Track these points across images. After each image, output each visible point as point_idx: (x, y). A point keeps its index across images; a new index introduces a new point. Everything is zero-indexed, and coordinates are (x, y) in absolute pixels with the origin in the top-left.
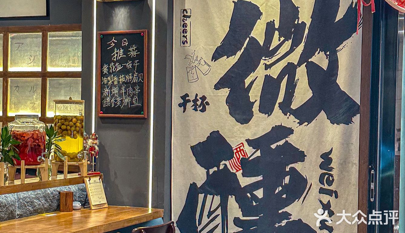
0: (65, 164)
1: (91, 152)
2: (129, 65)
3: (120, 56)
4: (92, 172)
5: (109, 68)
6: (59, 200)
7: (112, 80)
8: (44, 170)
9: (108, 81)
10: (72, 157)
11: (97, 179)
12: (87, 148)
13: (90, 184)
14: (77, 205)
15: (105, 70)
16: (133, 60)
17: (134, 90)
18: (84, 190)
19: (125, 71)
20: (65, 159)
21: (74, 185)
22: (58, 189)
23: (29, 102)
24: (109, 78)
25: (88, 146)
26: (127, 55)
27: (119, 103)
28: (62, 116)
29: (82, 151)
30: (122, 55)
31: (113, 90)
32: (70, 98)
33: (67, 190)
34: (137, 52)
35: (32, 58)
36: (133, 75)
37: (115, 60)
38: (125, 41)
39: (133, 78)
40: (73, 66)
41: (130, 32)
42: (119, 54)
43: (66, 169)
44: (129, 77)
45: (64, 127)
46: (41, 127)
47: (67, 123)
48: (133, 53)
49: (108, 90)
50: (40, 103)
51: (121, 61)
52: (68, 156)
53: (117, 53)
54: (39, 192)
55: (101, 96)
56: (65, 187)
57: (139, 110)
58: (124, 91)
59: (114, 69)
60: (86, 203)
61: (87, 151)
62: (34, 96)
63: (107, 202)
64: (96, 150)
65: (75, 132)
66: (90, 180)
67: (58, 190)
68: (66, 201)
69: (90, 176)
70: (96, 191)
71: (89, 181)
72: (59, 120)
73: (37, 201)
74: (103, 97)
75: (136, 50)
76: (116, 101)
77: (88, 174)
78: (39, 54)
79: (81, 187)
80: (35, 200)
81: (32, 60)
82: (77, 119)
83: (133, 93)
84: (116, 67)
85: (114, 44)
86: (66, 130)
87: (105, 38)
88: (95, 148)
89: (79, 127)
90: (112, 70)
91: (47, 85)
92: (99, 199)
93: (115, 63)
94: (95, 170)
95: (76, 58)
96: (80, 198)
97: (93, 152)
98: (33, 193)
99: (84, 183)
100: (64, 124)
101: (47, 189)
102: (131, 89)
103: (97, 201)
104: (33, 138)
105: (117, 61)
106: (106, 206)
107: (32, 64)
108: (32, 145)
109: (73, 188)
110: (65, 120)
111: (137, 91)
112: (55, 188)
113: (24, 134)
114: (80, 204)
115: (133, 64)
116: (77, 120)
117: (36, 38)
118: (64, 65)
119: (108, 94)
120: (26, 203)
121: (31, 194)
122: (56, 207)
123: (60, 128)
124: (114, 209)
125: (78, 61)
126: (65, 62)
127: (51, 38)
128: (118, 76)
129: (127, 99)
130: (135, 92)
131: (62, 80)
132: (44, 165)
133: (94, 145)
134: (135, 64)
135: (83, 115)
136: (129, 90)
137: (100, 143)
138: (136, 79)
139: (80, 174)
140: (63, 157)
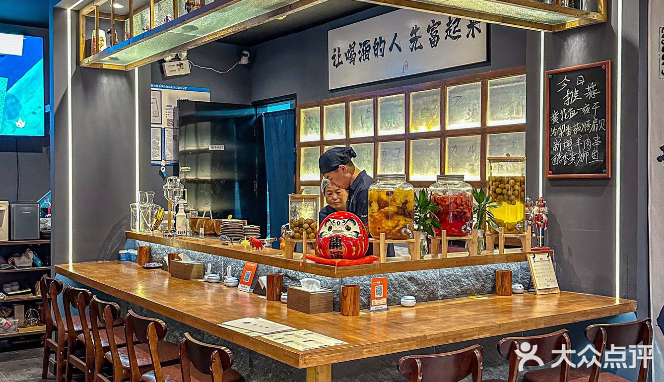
0: (500, 236)
1: (537, 222)
2: (586, 109)
3: (574, 98)
4: (539, 247)
5: (559, 116)
6: (494, 280)
7: (564, 131)
8: (473, 242)
9: (559, 133)
10: (510, 228)
11: (545, 256)
12: (530, 218)
13: (534, 262)
14: (518, 287)
15: (555, 119)
16: (591, 102)
17: (593, 141)
18: (528, 269)
19: (581, 118)
20: (501, 230)
21: (516, 263)
22: (493, 266)
23: (467, 164)
24: (559, 128)
25: (532, 215)
26: (584, 97)
27: (572, 160)
28: (496, 177)
29: (522, 220)
30: (577, 97)
31: (565, 143)
32: (508, 155)
33: (505, 268)
34: (596, 92)
35: (471, 113)
36: (591, 123)
37: (568, 104)
38: (581, 79)
39: (591, 126)
40: (517, 118)
41: (587, 66)
42: (573, 96)
43: (502, 243)
44: (586, 125)
45: (498, 191)
46: (468, 191)
47: (502, 186)
48: (591, 93)
49: (558, 144)
50: (480, 165)
51: (576, 106)
52: (504, 226)
53: (570, 96)
54: (468, 270)
55: (550, 152)
56: (502, 265)
57: (601, 167)
58: (579, 144)
59: (567, 117)
60: (529, 286)
61: (531, 220)
62: (473, 157)
63: (558, 286)
64: (544, 220)
65: (513, 197)
66: (535, 257)
67: (494, 268)
68: (502, 281)
69: (535, 252)
70: (543, 271)
71: (533, 258)
72: (493, 182)
73: (465, 280)
74: (552, 153)
75: (595, 89)
76: (569, 157)
77: (532, 250)
78: (479, 107)
79: (525, 266)
80: (462, 279)
81: (471, 115)
82: (515, 180)
83: (591, 145)
84: (569, 114)
85: (566, 85)
86: (502, 194)
87: (554, 77)
88: (542, 217)
89: (518, 190)
90: (564, 118)
91: (487, 143)
92: (548, 282)
93: (567, 108)
94: (543, 245)
95: (520, 108)
96: (524, 279)
97: (539, 223)
98: (460, 270)
99: (526, 261)
100: (498, 187)
101: (478, 266)
102: (589, 141)
103: (544, 284)
104: (456, 203)
105: (570, 106)
106: (558, 291)
107: (471, 120)
108: (454, 212)
109: (514, 267)
110: (501, 182)
111: (597, 142)
112: (489, 266)
113: (445, 198)
114: (522, 287)
115: (591, 108)
116: (516, 182)
117: (476, 88)
118: (507, 118)
119: (559, 149)
120: (450, 282)
121: (458, 271)
122: (490, 289)
123: (495, 192)
124: (568, 295)
125: (523, 111)
126: (507, 114)
127: (491, 88)
128: (572, 125)
129: (584, 154)
130: (594, 144)
131: (504, 136)
132: (470, 237)
133: (541, 213)
134: (595, 107)
135: (525, 176)
136: (586, 142)
137: (549, 211)
138: (596, 128)
139: (521, 249)
140: (497, 228)
